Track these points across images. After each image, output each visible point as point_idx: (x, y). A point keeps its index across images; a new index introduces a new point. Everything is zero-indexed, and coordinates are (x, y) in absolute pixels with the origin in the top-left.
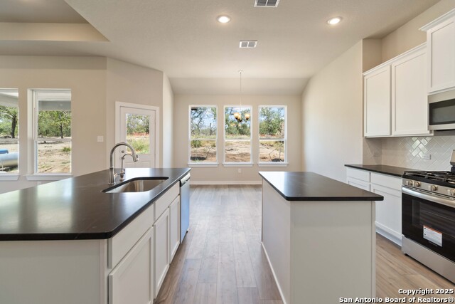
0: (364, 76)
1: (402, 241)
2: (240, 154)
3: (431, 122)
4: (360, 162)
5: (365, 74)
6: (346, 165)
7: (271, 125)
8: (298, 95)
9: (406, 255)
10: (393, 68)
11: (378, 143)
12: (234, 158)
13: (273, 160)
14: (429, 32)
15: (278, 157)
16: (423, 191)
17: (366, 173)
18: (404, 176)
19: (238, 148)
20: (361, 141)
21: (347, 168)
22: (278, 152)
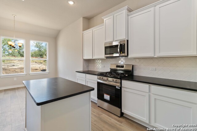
0: (83, 33)
1: (97, 101)
2: (19, 68)
3: (106, 54)
4: (81, 70)
5: (84, 32)
6: (76, 72)
7: (41, 53)
8: (54, 38)
9: (99, 106)
10: (93, 31)
11: (88, 61)
12: (15, 71)
13: (42, 70)
14: (105, 20)
15: (44, 68)
16: (104, 80)
17: (84, 74)
18: (98, 75)
19: (18, 65)
20: (82, 61)
21: (77, 73)
22: (45, 66)
